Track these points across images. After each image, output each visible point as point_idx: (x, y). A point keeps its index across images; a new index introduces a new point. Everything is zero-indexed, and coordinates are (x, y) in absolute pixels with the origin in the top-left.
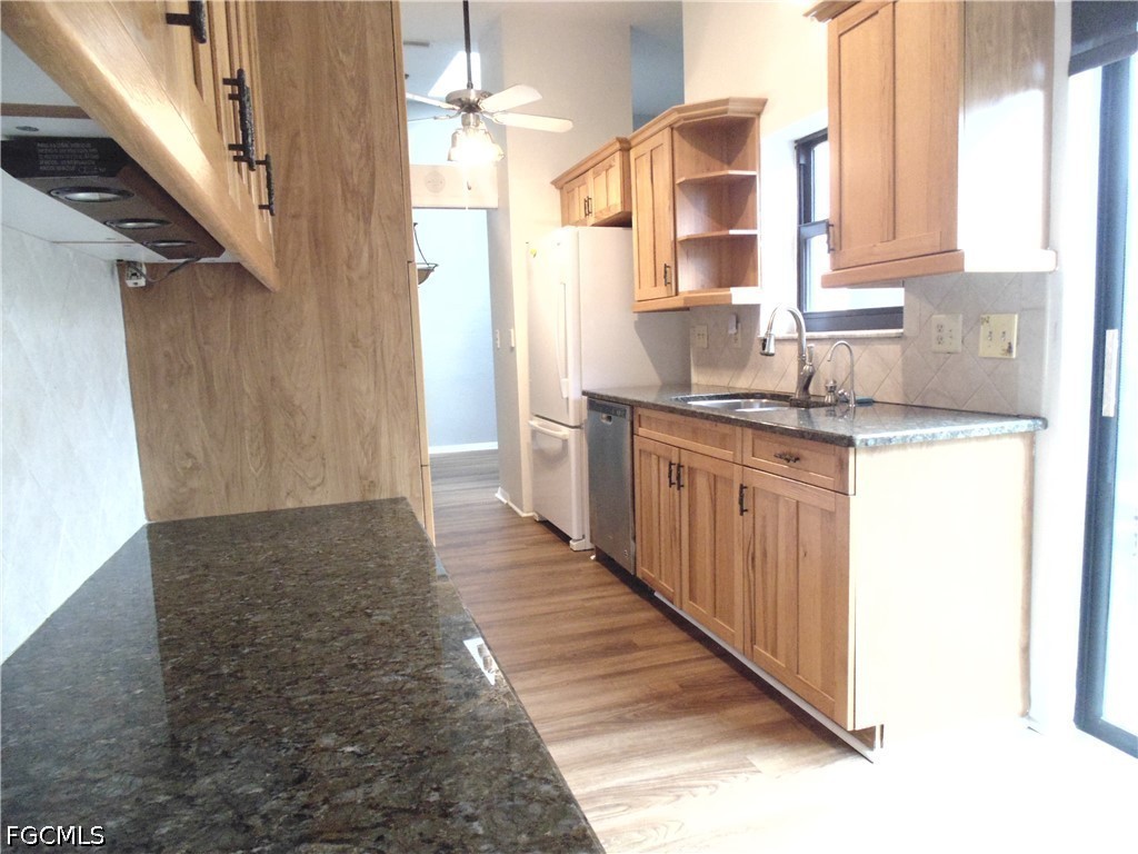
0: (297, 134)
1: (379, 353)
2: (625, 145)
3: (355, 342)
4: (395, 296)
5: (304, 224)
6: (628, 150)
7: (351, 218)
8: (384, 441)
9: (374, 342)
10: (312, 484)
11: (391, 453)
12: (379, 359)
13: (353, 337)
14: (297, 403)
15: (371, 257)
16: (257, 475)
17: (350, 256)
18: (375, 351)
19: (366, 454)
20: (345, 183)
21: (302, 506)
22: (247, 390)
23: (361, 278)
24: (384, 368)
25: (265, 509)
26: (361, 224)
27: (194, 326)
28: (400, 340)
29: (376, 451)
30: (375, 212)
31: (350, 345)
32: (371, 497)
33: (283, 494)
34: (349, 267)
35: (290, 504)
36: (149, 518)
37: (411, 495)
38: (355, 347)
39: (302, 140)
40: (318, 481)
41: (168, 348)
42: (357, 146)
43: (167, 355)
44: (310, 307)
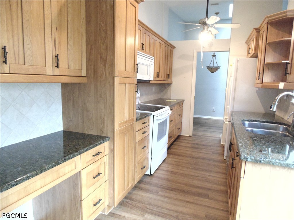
0: (92, 45)
1: (106, 99)
2: (258, 30)
3: (101, 96)
4: (110, 86)
5: (92, 67)
6: (259, 32)
7: (101, 65)
8: (106, 122)
9: (105, 97)
10: (91, 129)
11: (107, 125)
12: (106, 102)
13: (101, 95)
14: (89, 109)
15: (105, 75)
16: (81, 124)
17: (101, 75)
18: (105, 99)
19: (102, 124)
20: (101, 57)
21: (88, 134)
22: (80, 105)
23: (103, 81)
24: (107, 103)
25: (82, 132)
26: (104, 67)
27: (72, 90)
28: (110, 97)
29: (104, 125)
30: (107, 63)
31: (100, 97)
32: (102, 135)
33: (85, 130)
34: (101, 78)
35: (86, 133)
36: (63, 129)
37: (111, 137)
38: (101, 97)
39: (93, 47)
40: (92, 129)
41: (68, 94)
42: (104, 47)
43: (67, 95)
44: (92, 87)
